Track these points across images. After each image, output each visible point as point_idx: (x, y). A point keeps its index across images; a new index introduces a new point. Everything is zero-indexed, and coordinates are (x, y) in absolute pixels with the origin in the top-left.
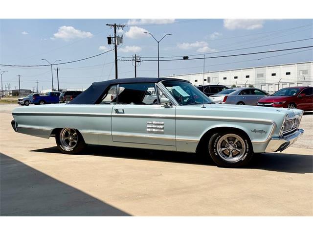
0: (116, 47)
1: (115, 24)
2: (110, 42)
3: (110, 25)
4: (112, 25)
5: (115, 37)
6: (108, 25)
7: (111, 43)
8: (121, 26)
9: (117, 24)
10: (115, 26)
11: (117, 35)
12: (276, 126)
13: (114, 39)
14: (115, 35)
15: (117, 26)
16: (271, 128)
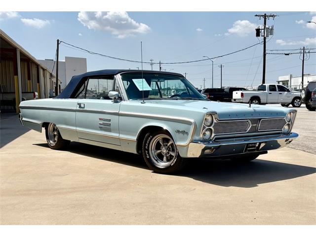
0: (265, 39)
1: (265, 14)
2: (258, 34)
3: (259, 16)
4: (263, 16)
5: (264, 29)
6: (256, 16)
7: (259, 36)
8: (272, 16)
9: (267, 15)
10: (265, 16)
11: (267, 26)
12: (196, 126)
13: (263, 31)
14: (265, 27)
15: (267, 16)
16: (192, 128)
